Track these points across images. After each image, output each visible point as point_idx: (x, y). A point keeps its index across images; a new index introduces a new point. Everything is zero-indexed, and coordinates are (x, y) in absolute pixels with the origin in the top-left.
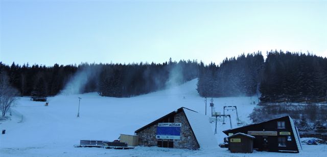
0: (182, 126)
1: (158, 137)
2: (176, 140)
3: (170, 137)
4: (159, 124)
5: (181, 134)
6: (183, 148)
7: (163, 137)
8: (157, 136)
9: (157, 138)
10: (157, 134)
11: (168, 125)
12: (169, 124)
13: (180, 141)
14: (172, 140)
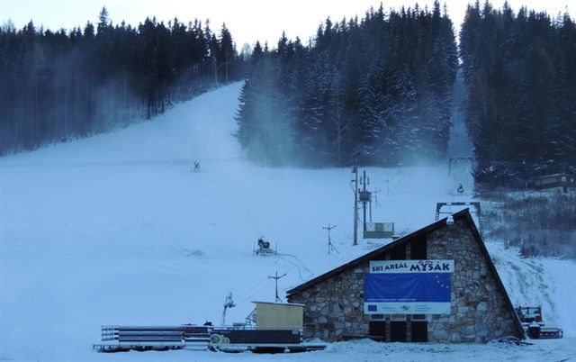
0: (456, 271)
1: (372, 308)
2: (437, 317)
3: (414, 308)
4: (373, 264)
5: (453, 296)
6: (464, 340)
7: (390, 308)
8: (366, 305)
9: (367, 312)
10: (364, 297)
11: (407, 266)
12: (410, 263)
13: (452, 320)
14: (423, 316)
